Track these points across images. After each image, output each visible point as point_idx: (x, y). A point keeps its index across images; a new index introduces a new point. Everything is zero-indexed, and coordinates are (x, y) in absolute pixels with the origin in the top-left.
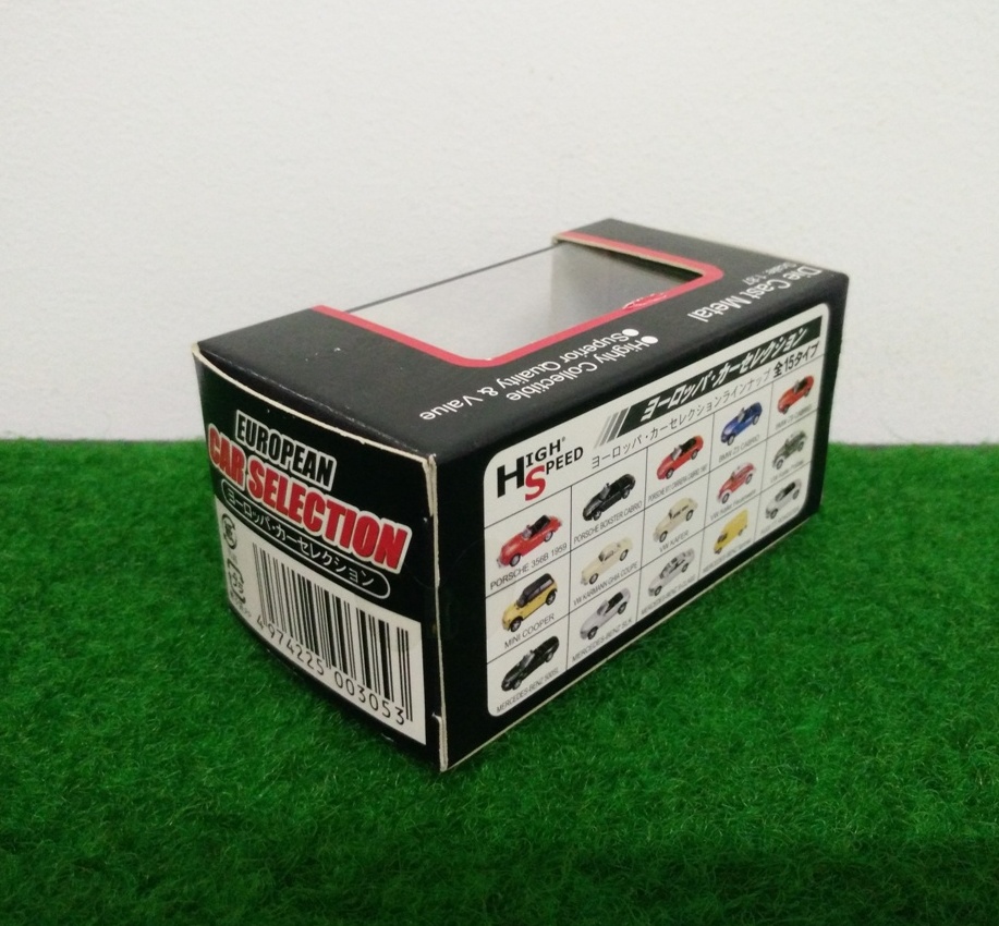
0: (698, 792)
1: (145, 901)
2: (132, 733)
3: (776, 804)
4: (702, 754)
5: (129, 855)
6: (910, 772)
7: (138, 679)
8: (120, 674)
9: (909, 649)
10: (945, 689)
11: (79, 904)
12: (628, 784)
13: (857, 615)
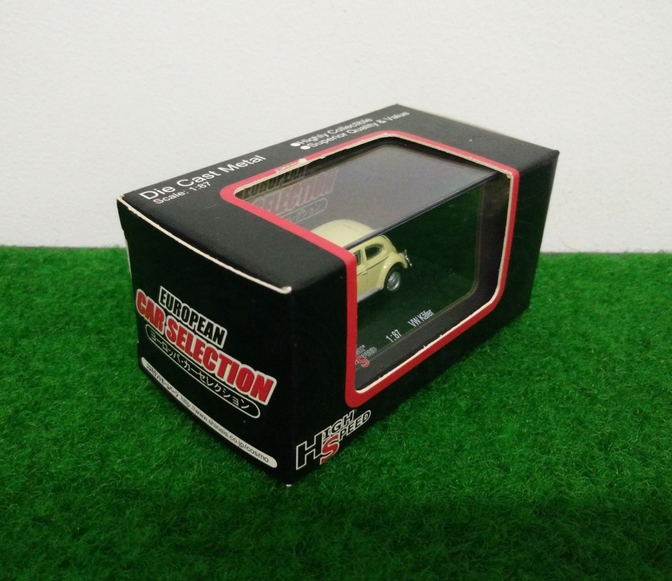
0: (434, 477)
1: (77, 543)
2: (70, 436)
3: (484, 486)
4: (437, 452)
5: (66, 514)
6: (572, 466)
7: (75, 401)
8: (64, 398)
9: (574, 385)
10: (596, 412)
11: (34, 545)
12: (388, 471)
13: (540, 364)
